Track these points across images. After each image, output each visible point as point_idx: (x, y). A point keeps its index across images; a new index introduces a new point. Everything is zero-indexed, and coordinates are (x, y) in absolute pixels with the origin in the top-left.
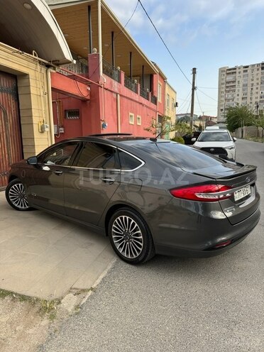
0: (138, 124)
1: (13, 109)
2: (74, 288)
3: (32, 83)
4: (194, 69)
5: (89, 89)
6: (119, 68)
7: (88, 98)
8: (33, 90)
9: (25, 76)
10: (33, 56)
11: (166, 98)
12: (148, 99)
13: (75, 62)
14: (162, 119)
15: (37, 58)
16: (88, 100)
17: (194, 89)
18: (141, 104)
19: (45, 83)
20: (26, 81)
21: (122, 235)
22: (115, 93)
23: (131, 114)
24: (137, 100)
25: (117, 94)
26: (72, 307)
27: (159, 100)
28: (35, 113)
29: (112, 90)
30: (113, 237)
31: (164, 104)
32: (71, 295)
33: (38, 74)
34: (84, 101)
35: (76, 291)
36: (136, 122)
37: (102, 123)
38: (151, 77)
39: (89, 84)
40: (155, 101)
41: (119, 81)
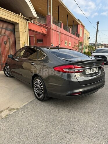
0: (69, 46)
1: (13, 37)
2: (10, 108)
3: (20, 27)
4: (98, 22)
5: (46, 30)
6: (61, 21)
7: (46, 34)
8: (20, 30)
9: (17, 24)
10: (20, 16)
11: (84, 35)
12: (75, 35)
13: (38, 18)
14: (81, 44)
15: (22, 16)
16: (46, 35)
17: (97, 31)
18: (71, 37)
19: (26, 27)
20: (17, 26)
21: (37, 88)
22: (58, 32)
23: (66, 41)
24: (69, 35)
25: (59, 32)
26: (5, 115)
27: (81, 36)
28: (21, 39)
29: (57, 31)
30: (34, 88)
31: (83, 38)
32: (8, 110)
33: (23, 23)
34: (44, 35)
35: (10, 109)
36: (68, 45)
37: (51, 44)
38: (77, 25)
39: (47, 28)
40: (78, 36)
41: (61, 27)
